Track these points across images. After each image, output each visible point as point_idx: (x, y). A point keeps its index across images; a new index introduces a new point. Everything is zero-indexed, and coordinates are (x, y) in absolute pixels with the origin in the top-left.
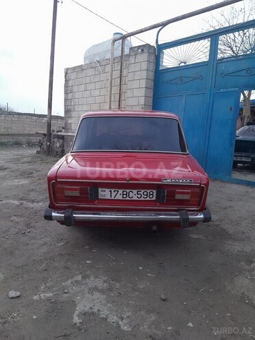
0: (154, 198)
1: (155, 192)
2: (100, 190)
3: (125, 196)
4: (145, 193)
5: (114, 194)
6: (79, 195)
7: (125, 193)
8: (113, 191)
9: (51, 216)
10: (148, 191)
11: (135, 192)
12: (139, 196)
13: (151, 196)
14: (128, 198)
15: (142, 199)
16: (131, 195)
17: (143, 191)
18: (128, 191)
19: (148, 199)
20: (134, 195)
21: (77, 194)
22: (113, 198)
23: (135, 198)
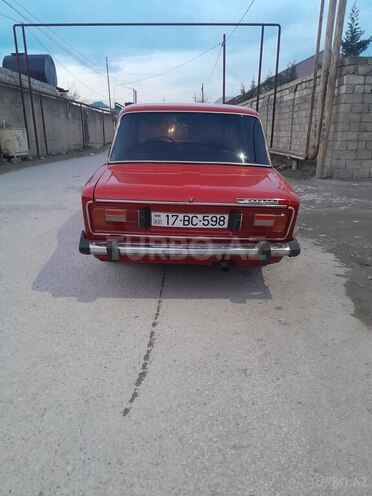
0: (226, 226)
1: (227, 217)
2: (153, 214)
3: (186, 223)
4: (214, 219)
5: (172, 220)
6: (125, 220)
7: (187, 218)
8: (170, 215)
9: (89, 249)
10: (218, 216)
11: (200, 217)
12: (206, 223)
13: (222, 223)
14: (190, 226)
15: (210, 226)
16: (195, 221)
17: (211, 216)
18: (191, 216)
19: (218, 226)
20: (199, 221)
21: (122, 219)
22: (170, 225)
23: (200, 225)
